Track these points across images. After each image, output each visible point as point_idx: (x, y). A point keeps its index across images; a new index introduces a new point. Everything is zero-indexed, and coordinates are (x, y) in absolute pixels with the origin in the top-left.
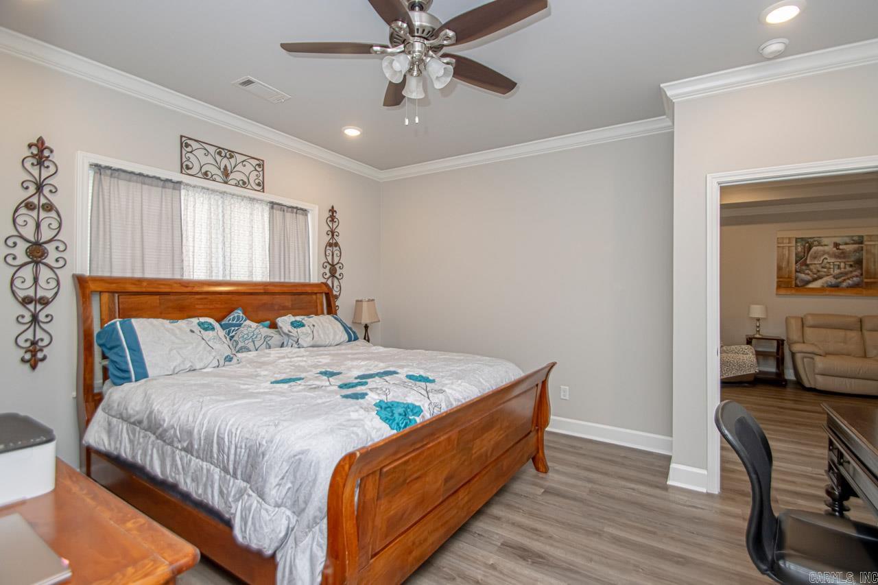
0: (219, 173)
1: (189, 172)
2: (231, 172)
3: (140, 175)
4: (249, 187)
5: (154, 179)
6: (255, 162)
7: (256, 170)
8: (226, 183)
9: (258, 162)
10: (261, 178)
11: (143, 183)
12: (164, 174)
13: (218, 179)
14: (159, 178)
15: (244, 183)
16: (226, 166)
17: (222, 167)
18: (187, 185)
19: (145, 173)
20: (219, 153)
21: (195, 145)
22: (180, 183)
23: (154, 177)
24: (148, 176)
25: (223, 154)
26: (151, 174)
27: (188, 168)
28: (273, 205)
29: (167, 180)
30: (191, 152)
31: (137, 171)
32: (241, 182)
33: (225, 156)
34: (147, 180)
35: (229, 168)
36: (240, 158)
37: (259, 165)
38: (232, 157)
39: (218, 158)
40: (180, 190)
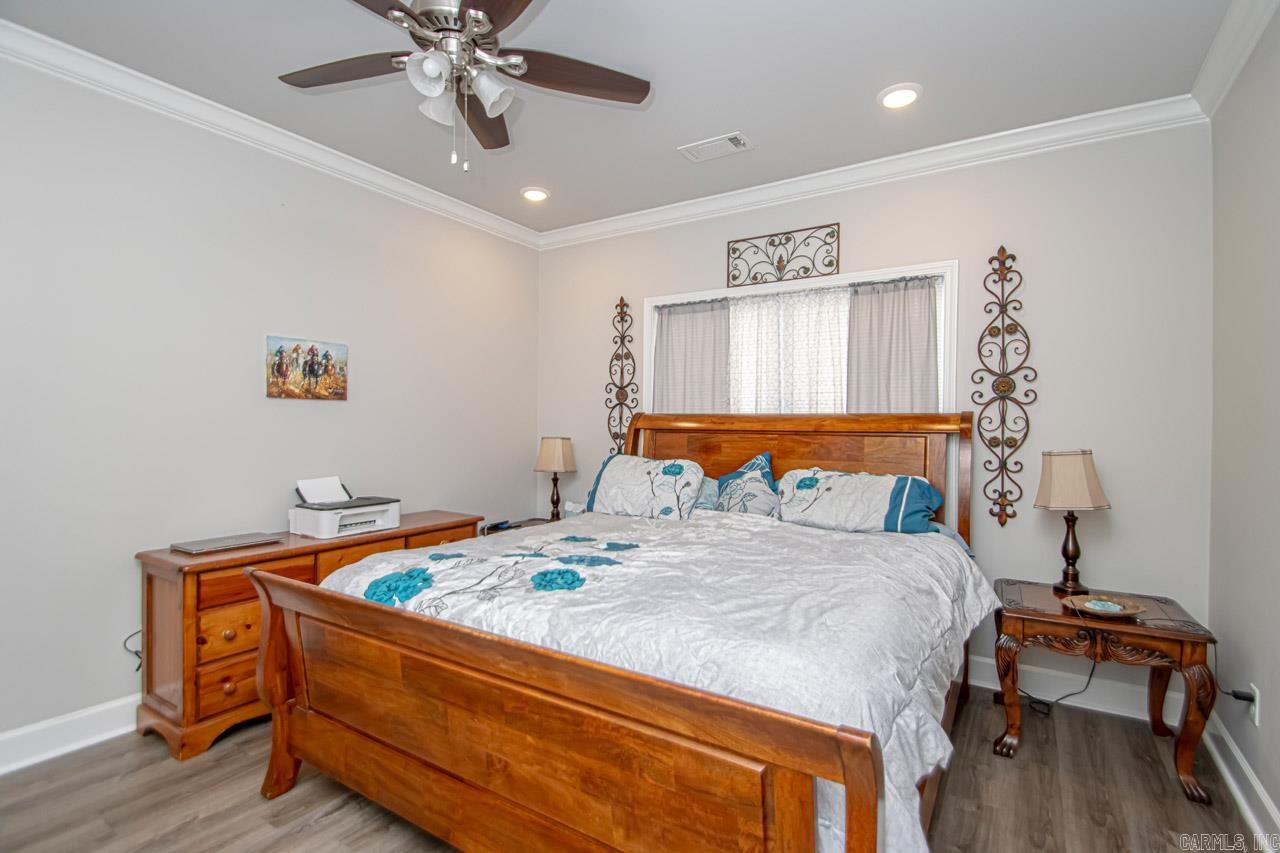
0: (772, 269)
1: (737, 282)
2: (788, 262)
3: (689, 303)
4: (815, 273)
5: (702, 305)
6: (822, 233)
7: (826, 243)
8: (780, 280)
9: (829, 230)
10: (834, 254)
11: (694, 311)
12: (708, 296)
13: (770, 278)
14: (705, 302)
15: (806, 270)
16: (781, 257)
17: (776, 259)
18: (733, 299)
19: (692, 300)
20: (772, 243)
21: (741, 246)
22: (725, 299)
23: (700, 302)
24: (695, 303)
25: (777, 242)
26: (697, 299)
27: (735, 278)
28: (855, 287)
29: (713, 301)
30: (739, 257)
31: (685, 301)
32: (801, 272)
33: (780, 243)
34: (697, 307)
35: (785, 258)
36: (799, 237)
37: (831, 235)
38: (788, 240)
39: (771, 249)
40: (729, 308)
